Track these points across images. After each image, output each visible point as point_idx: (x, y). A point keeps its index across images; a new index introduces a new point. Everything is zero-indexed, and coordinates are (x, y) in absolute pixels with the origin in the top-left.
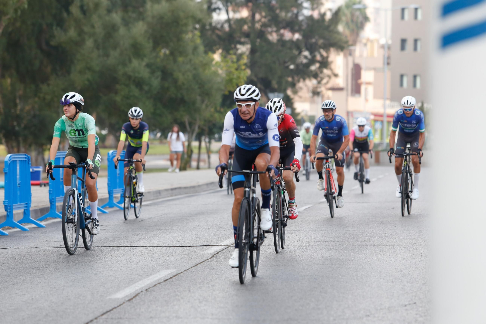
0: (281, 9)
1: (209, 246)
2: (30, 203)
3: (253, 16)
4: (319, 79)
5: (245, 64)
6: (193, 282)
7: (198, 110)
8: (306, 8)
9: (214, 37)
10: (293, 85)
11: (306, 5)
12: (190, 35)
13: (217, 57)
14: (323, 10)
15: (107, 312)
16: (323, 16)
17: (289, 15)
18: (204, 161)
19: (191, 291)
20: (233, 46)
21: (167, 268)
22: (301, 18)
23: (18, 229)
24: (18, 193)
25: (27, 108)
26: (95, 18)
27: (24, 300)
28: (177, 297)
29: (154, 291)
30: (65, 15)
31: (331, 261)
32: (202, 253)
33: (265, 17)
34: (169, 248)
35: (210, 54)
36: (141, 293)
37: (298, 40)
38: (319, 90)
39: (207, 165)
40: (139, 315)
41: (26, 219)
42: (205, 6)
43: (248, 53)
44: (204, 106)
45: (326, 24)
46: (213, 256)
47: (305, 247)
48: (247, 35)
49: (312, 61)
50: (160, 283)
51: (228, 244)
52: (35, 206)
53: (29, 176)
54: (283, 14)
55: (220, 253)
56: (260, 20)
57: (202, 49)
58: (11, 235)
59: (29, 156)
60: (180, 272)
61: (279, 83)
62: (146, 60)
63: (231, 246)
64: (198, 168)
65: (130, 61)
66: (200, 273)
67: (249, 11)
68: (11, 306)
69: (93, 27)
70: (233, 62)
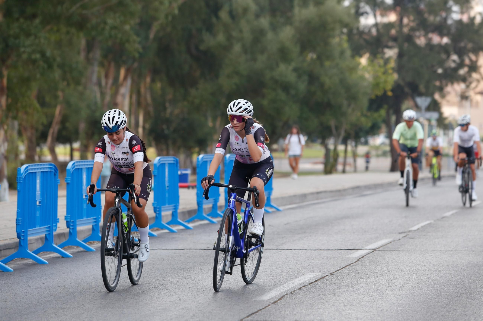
0: (430, 12)
1: (354, 250)
2: (178, 206)
3: (401, 20)
4: (467, 83)
5: (393, 69)
6: (337, 285)
7: (344, 114)
8: (455, 12)
9: (362, 42)
10: (441, 89)
11: (455, 8)
12: (336, 40)
13: (364, 61)
14: (472, 14)
15: (253, 314)
16: (472, 19)
17: (438, 19)
18: (350, 165)
19: (336, 294)
20: (380, 50)
21: (312, 271)
22: (449, 22)
23: (166, 231)
24: (167, 195)
25: (177, 111)
26: (243, 23)
27: (172, 301)
28: (322, 300)
29: (299, 294)
30: (214, 20)
31: (478, 267)
32: (347, 256)
33: (413, 21)
34: (314, 251)
35: (357, 58)
36: (286, 296)
37: (446, 44)
38: (467, 94)
39: (353, 169)
40: (284, 317)
41: (174, 221)
42: (353, 11)
43: (395, 57)
44: (350, 110)
45: (476, 28)
46: (358, 260)
47: (451, 253)
48: (395, 39)
49: (461, 65)
50: (304, 286)
51: (373, 248)
52: (183, 209)
53: (177, 179)
54: (431, 18)
55: (365, 257)
56: (408, 25)
57: (348, 53)
58: (159, 237)
59: (178, 159)
60: (325, 275)
61: (427, 87)
62: (293, 65)
63: (377, 250)
64: (344, 172)
65: (277, 65)
66: (345, 276)
67: (397, 15)
68: (159, 306)
69: (241, 31)
70: (380, 66)
